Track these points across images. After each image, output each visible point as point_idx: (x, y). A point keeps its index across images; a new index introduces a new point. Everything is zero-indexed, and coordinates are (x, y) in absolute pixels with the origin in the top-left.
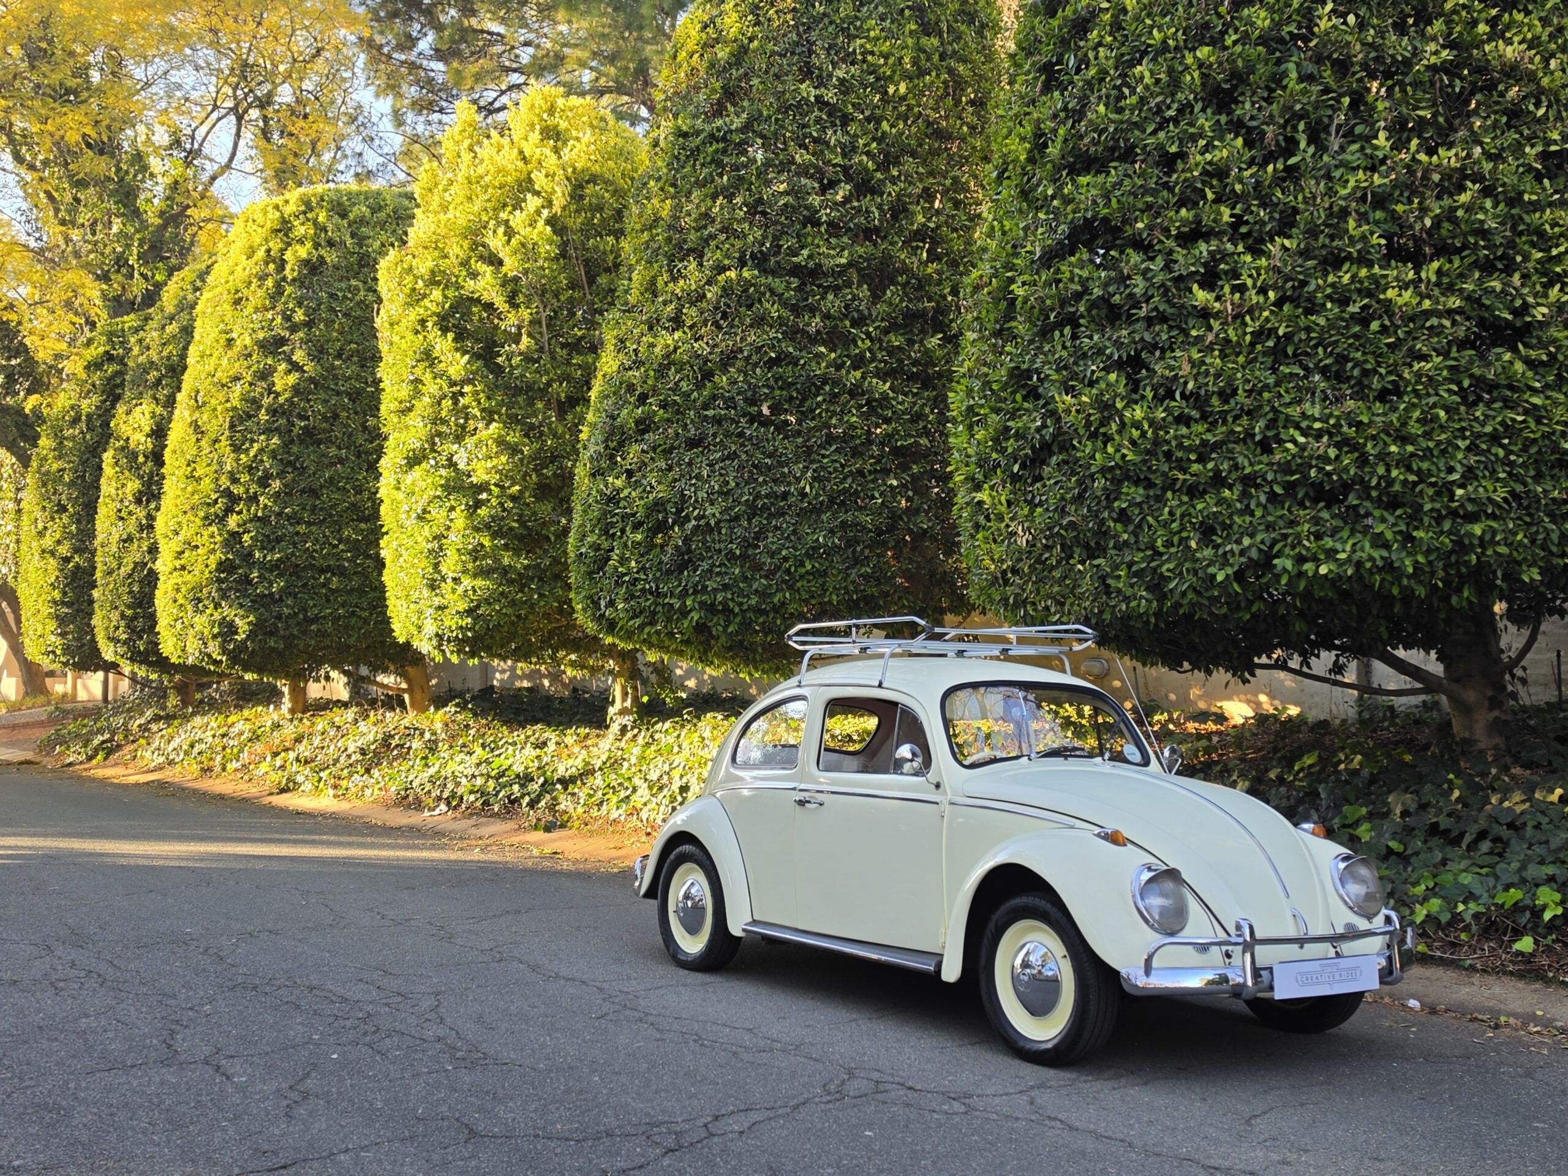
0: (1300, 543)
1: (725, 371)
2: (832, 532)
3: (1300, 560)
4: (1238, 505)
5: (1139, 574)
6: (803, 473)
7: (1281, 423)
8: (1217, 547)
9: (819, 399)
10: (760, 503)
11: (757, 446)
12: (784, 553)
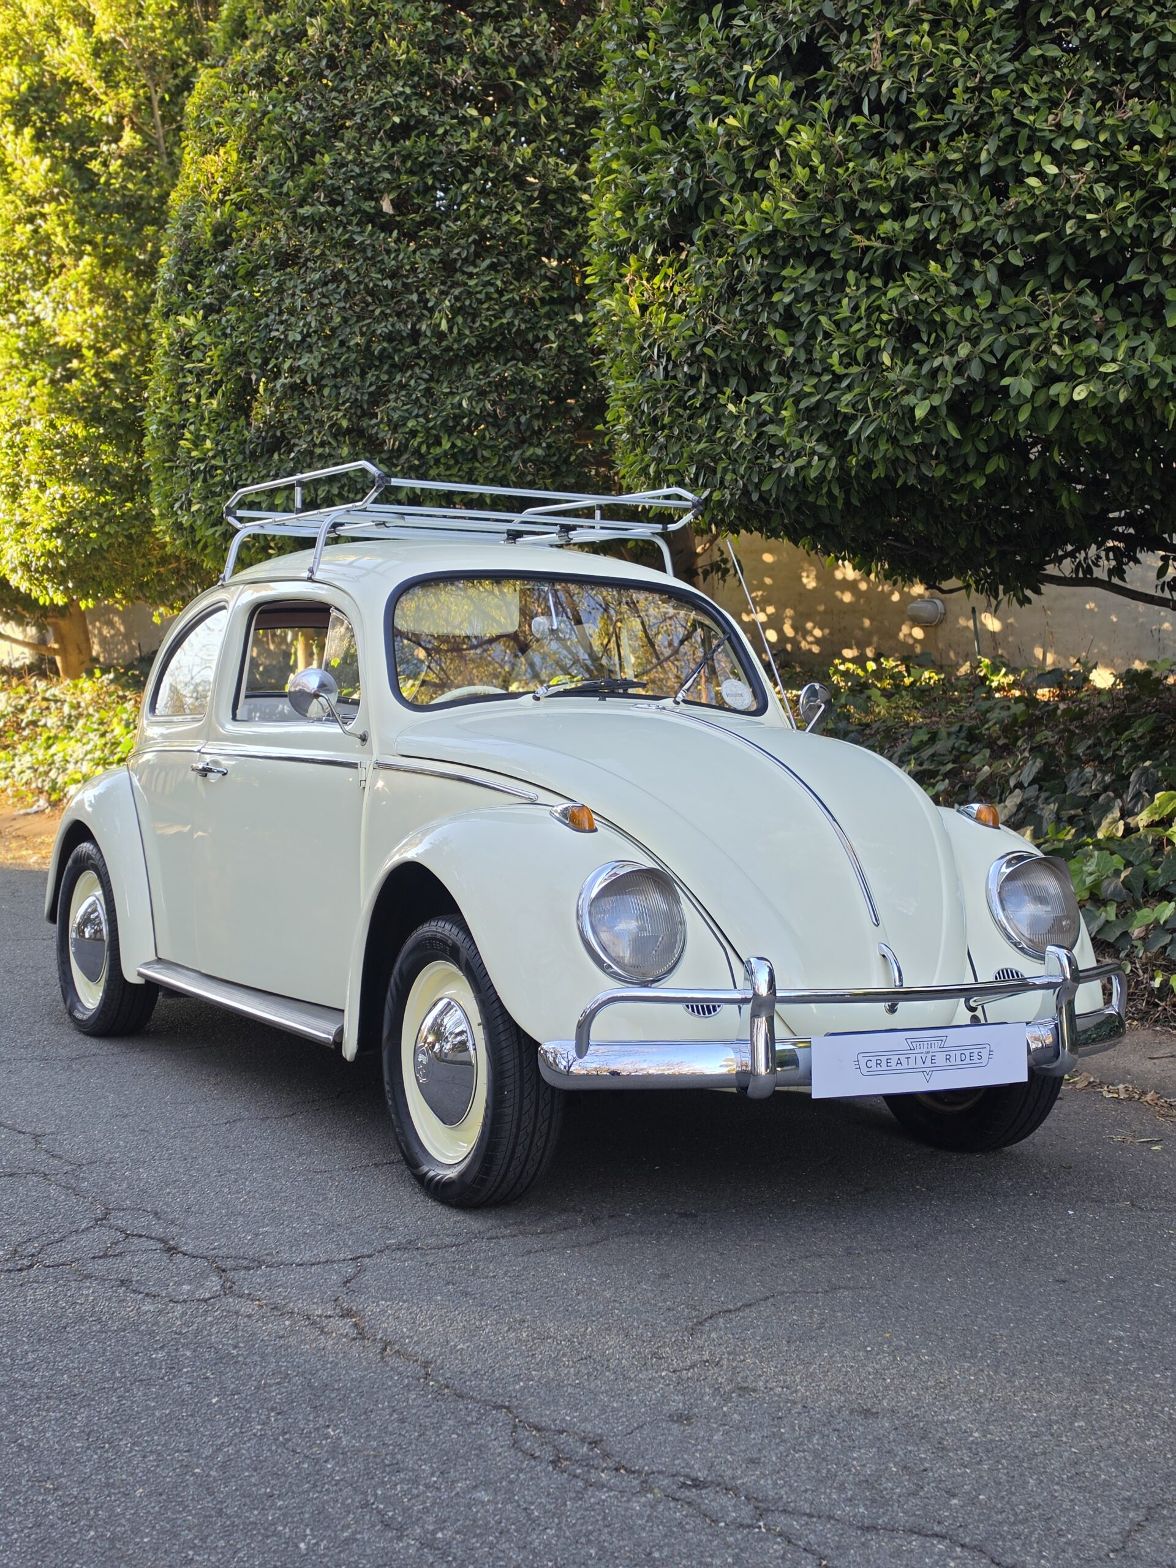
0: (1047, 349)
1: (329, 148)
2: (482, 394)
3: (1049, 378)
4: (953, 289)
5: (811, 413)
6: (439, 302)
7: (1022, 145)
8: (919, 363)
9: (465, 188)
10: (377, 349)
11: (373, 261)
12: (411, 424)
